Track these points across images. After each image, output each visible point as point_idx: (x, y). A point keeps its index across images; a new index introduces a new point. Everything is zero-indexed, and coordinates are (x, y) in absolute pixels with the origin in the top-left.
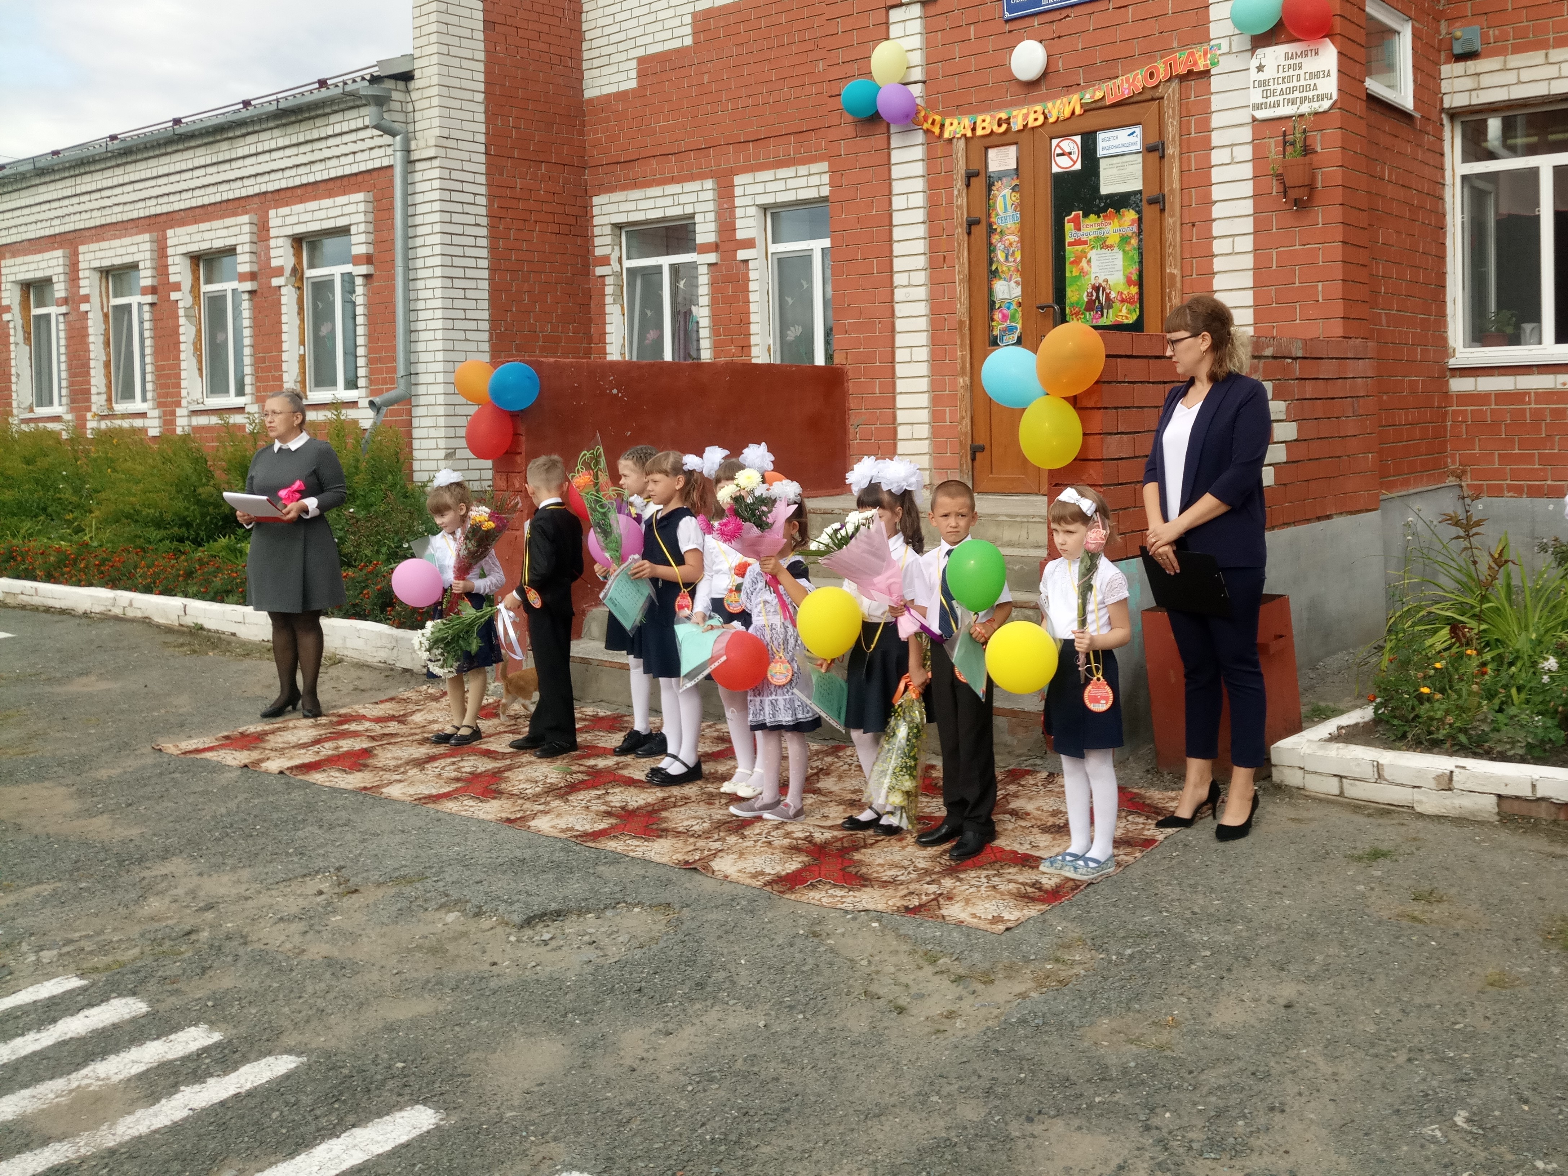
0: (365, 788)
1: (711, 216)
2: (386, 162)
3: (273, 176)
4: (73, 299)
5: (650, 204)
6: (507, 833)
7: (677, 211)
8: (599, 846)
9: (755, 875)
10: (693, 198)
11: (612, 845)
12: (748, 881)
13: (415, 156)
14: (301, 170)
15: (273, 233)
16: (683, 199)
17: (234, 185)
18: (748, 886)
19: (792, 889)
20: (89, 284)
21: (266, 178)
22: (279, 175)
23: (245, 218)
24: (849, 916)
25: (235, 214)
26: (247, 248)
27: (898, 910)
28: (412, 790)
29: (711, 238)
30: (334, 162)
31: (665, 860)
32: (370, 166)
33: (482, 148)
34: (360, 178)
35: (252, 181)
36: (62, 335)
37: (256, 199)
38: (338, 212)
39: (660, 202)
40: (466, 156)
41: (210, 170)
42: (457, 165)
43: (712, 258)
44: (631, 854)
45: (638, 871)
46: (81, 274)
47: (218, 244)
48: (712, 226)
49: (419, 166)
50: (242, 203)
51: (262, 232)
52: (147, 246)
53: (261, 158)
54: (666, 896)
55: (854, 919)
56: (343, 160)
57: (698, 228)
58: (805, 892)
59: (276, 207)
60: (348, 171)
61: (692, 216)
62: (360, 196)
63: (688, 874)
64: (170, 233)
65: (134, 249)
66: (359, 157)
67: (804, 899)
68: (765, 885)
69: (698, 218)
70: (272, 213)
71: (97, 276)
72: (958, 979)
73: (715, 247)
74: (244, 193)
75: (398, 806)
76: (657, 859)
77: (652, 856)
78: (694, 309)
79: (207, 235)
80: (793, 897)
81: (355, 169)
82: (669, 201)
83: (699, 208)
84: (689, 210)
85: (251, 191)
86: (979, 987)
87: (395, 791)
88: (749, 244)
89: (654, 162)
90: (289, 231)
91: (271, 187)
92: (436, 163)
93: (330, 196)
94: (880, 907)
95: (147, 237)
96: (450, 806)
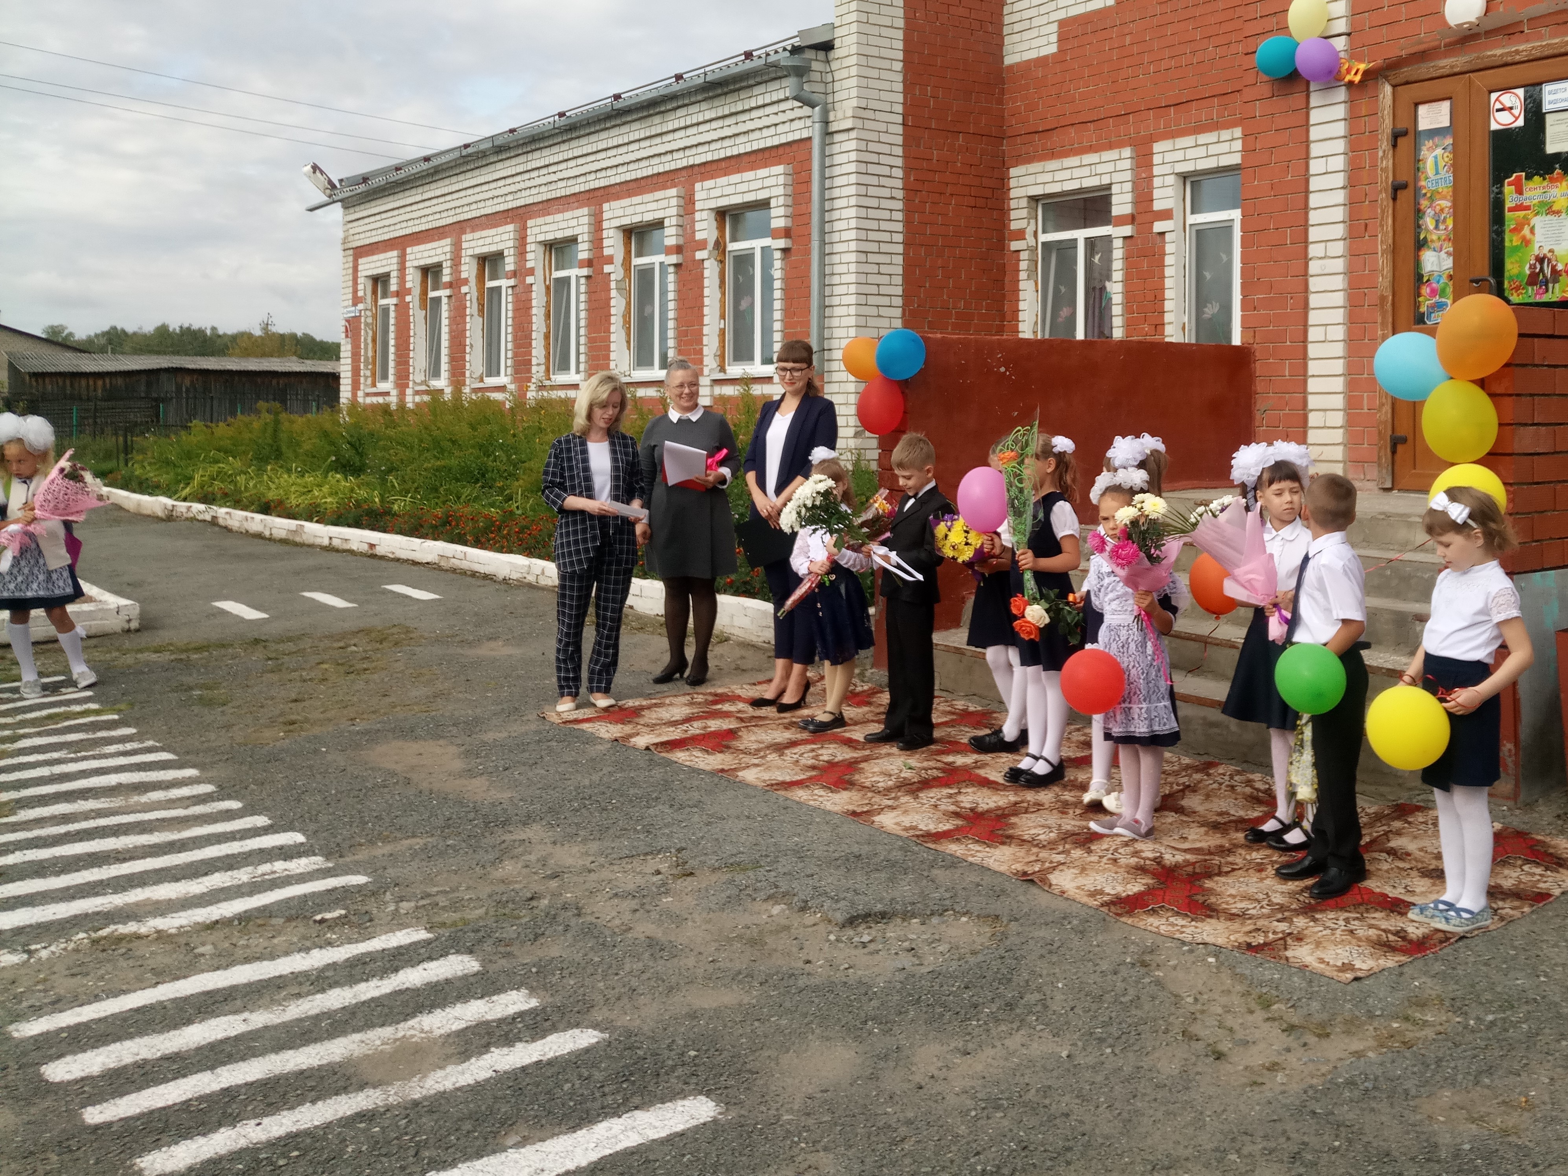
0: (722, 770)
1: (1128, 187)
2: (805, 134)
3: (700, 149)
4: (522, 272)
5: (1066, 174)
6: (851, 827)
7: (1093, 182)
8: (939, 847)
9: (1093, 894)
10: (1110, 167)
11: (954, 848)
12: (1085, 900)
13: (834, 127)
14: (726, 143)
15: (698, 205)
16: (1100, 169)
17: (664, 159)
18: (1084, 905)
19: (1130, 913)
20: (535, 258)
21: (694, 151)
22: (706, 148)
23: (673, 192)
24: (1186, 948)
25: (664, 188)
26: (674, 221)
27: (1239, 947)
28: (766, 776)
29: (1127, 209)
30: (757, 135)
31: (1003, 868)
32: (791, 137)
33: (900, 119)
34: (781, 151)
35: (680, 154)
36: (510, 306)
37: (684, 173)
38: (758, 184)
39: (1077, 173)
40: (883, 127)
41: (644, 144)
42: (873, 136)
43: (1127, 230)
44: (970, 859)
45: (974, 877)
46: (528, 248)
47: (648, 217)
48: (1129, 197)
49: (837, 138)
50: (672, 176)
51: (688, 205)
52: (585, 220)
53: (690, 131)
54: (999, 907)
55: (1191, 951)
56: (766, 132)
57: (1115, 200)
58: (1144, 917)
59: (702, 180)
60: (769, 143)
61: (1109, 187)
62: (780, 169)
63: (1025, 885)
64: (606, 206)
65: (574, 223)
66: (781, 129)
67: (1141, 924)
68: (1102, 905)
69: (1115, 189)
70: (698, 186)
71: (541, 249)
72: (1290, 1029)
73: (1131, 219)
74: (673, 166)
75: (749, 791)
76: (995, 866)
77: (991, 863)
78: (1108, 284)
79: (640, 209)
80: (1130, 921)
81: (776, 141)
82: (1086, 171)
83: (1116, 177)
84: (1106, 180)
85: (680, 164)
86: (1312, 1040)
87: (750, 776)
88: (1166, 215)
89: (1072, 131)
90: (714, 204)
91: (698, 160)
92: (853, 134)
93: (752, 169)
94: (1220, 941)
95: (585, 210)
96: (801, 794)
